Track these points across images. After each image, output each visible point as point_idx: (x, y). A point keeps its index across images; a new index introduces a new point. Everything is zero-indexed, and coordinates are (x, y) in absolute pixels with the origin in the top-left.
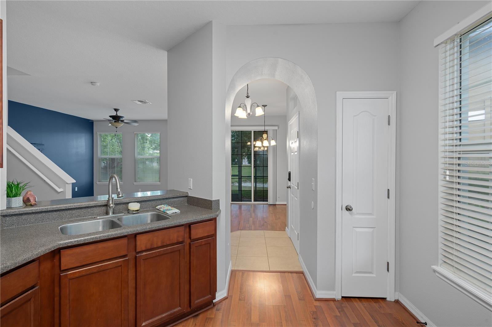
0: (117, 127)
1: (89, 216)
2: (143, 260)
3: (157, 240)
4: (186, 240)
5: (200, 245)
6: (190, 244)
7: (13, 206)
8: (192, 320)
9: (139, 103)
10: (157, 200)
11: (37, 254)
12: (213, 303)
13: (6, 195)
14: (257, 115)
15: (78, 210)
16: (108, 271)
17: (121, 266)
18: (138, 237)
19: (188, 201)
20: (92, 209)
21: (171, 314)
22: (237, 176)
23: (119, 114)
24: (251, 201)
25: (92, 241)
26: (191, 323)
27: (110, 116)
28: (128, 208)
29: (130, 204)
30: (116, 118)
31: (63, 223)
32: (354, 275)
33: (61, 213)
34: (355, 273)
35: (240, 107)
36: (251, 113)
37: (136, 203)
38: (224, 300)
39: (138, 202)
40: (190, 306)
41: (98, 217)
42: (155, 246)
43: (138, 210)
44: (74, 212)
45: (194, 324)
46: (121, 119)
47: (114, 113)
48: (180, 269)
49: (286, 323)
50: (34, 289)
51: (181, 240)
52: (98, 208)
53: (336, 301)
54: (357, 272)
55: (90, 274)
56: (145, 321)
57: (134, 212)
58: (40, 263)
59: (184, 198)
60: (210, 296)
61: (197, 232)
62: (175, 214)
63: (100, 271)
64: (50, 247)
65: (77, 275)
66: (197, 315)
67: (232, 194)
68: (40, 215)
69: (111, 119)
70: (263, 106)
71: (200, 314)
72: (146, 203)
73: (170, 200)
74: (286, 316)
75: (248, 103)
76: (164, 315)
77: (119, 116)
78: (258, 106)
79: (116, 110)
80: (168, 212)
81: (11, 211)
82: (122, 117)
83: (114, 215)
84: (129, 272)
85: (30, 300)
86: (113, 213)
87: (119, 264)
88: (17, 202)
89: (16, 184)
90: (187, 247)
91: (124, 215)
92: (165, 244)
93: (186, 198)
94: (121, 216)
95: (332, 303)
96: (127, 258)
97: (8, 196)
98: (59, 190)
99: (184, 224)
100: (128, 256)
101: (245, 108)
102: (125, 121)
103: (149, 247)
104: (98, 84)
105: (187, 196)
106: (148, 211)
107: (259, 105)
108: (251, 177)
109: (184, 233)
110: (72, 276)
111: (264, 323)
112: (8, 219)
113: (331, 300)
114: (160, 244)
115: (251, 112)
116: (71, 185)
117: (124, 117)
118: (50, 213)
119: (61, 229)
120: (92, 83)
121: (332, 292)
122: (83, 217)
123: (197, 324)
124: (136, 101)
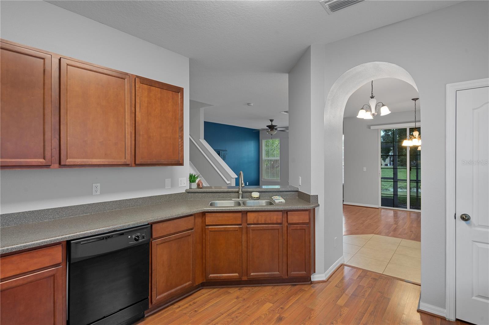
0: (272, 135)
1: (229, 198)
2: (252, 230)
3: (262, 218)
4: (284, 223)
5: (296, 229)
6: (287, 226)
7: (192, 187)
8: (290, 287)
9: (285, 113)
10: (273, 192)
11: (193, 212)
12: (311, 281)
13: (189, 181)
14: (382, 115)
15: (222, 194)
16: (230, 232)
17: (237, 230)
18: (249, 214)
19: (298, 195)
20: (230, 194)
21: (271, 275)
22: (392, 179)
23: (273, 124)
24: (406, 208)
25: (220, 211)
26: (288, 288)
27: (267, 126)
28: (251, 195)
29: (253, 193)
30: (272, 127)
31: (214, 200)
32: (474, 298)
33: (214, 194)
34: (476, 296)
35: (362, 109)
36: (376, 114)
37: (257, 193)
38: (322, 282)
39: (258, 192)
40: (287, 275)
41: (233, 199)
42: (260, 223)
43: (257, 198)
44: (220, 194)
45: (290, 289)
46: (275, 128)
47: (270, 124)
48: (279, 243)
49: (369, 315)
50: (192, 230)
51: (279, 221)
52: (234, 193)
53: (446, 320)
54: (479, 296)
55: (220, 231)
56: (253, 273)
57: (255, 199)
58: (195, 217)
59: (295, 192)
60: (305, 272)
61: (294, 218)
62: (281, 203)
63: (226, 231)
64: (199, 210)
65: (213, 230)
66: (295, 285)
67: (381, 198)
68: (204, 194)
69: (268, 128)
70: (413, 99)
71: (297, 285)
72: (265, 193)
73: (283, 193)
74: (372, 311)
75: (373, 103)
76: (266, 273)
77: (273, 125)
78: (383, 105)
79: (271, 121)
80: (276, 201)
81: (191, 190)
82: (276, 126)
83: (242, 199)
84: (243, 236)
85: (190, 235)
86: (242, 198)
87: (236, 229)
88: (194, 186)
89: (194, 175)
90: (285, 229)
91: (248, 200)
92: (267, 222)
93: (297, 193)
94: (246, 200)
95: (439, 321)
96: (241, 226)
97: (190, 182)
98: (228, 182)
99: (282, 210)
100: (243, 225)
101: (369, 109)
102: (278, 129)
103: (255, 222)
104: (252, 104)
105: (298, 191)
106: (264, 199)
107: (385, 104)
108: (406, 180)
109: (283, 217)
110: (210, 230)
111: (346, 308)
112: (189, 194)
113: (439, 318)
114: (263, 222)
115: (375, 112)
116: (235, 179)
117: (277, 126)
118: (208, 194)
119: (211, 203)
120: (248, 104)
121: (442, 309)
122: (225, 198)
123: (292, 290)
124: (283, 112)
